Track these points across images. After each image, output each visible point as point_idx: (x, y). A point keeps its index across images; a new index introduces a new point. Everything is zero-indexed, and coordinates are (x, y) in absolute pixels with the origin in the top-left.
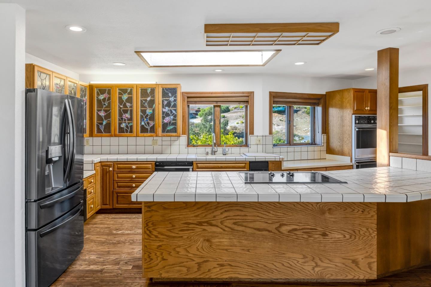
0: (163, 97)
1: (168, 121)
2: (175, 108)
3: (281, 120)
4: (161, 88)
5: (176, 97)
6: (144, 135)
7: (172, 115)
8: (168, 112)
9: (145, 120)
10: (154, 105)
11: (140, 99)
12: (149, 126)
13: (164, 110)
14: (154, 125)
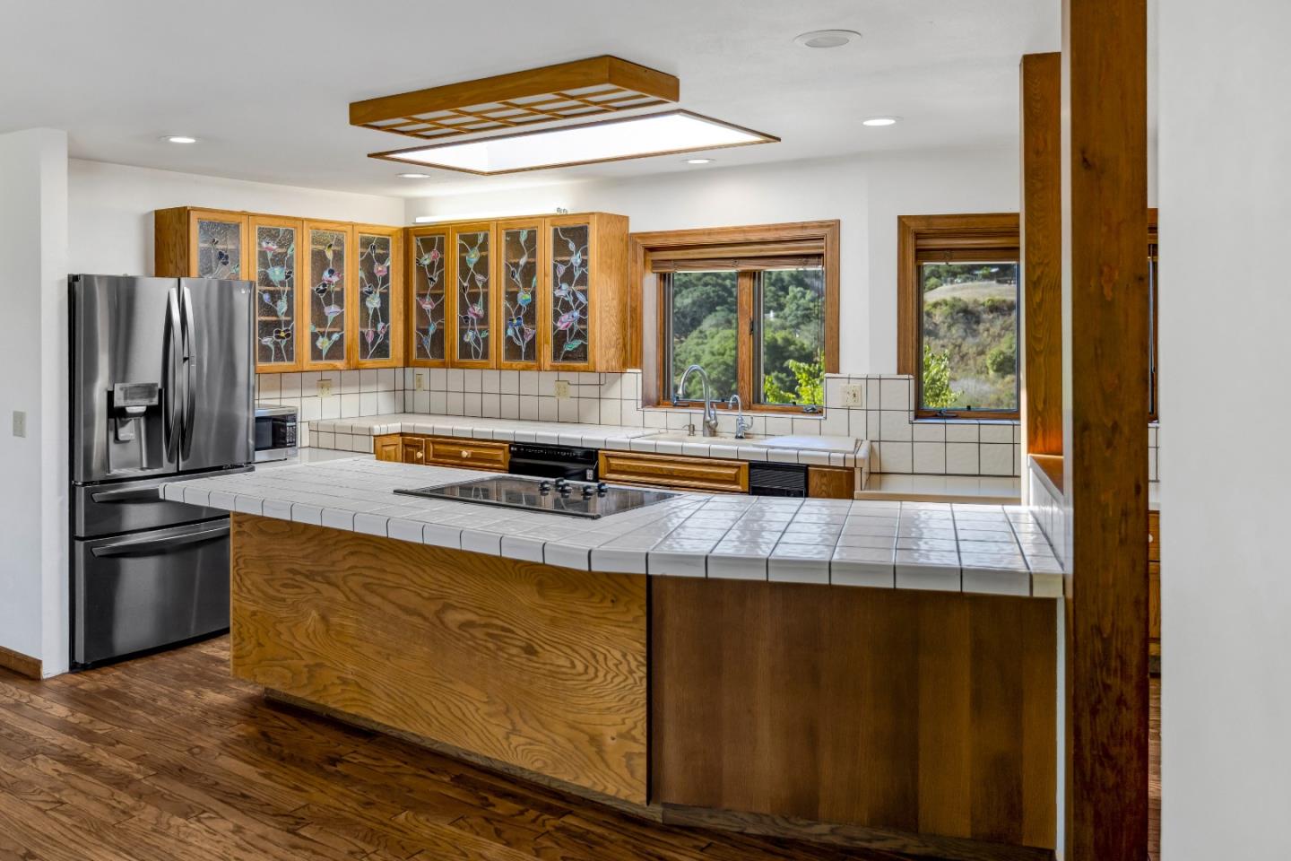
0: (555, 255)
1: (567, 326)
2: (584, 288)
4: (552, 229)
5: (585, 252)
6: (512, 365)
7: (577, 308)
8: (566, 299)
9: (515, 322)
10: (534, 280)
11: (503, 262)
12: (523, 340)
13: (558, 293)
14: (534, 336)
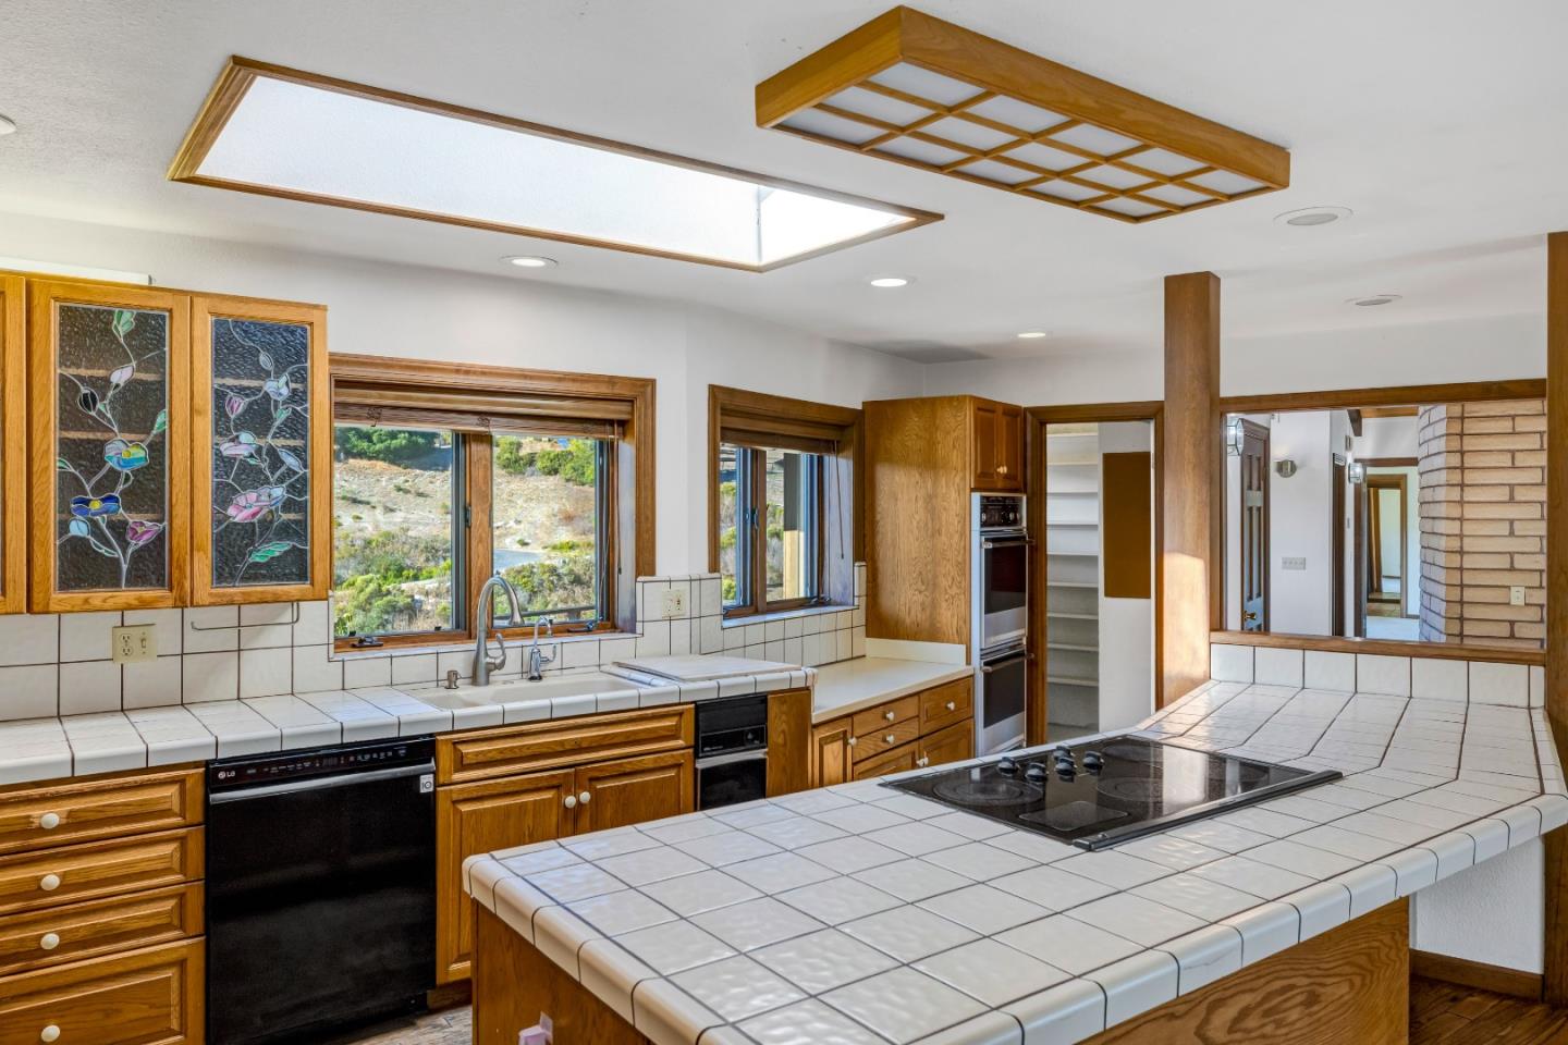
0: (219, 370)
1: (254, 515)
2: (298, 443)
3: (399, 489)
4: (210, 319)
5: (301, 376)
6: (86, 601)
7: (281, 481)
8: (252, 462)
9: (96, 505)
10: (161, 418)
11: (52, 371)
12: (124, 545)
13: (228, 449)
14: (160, 537)
